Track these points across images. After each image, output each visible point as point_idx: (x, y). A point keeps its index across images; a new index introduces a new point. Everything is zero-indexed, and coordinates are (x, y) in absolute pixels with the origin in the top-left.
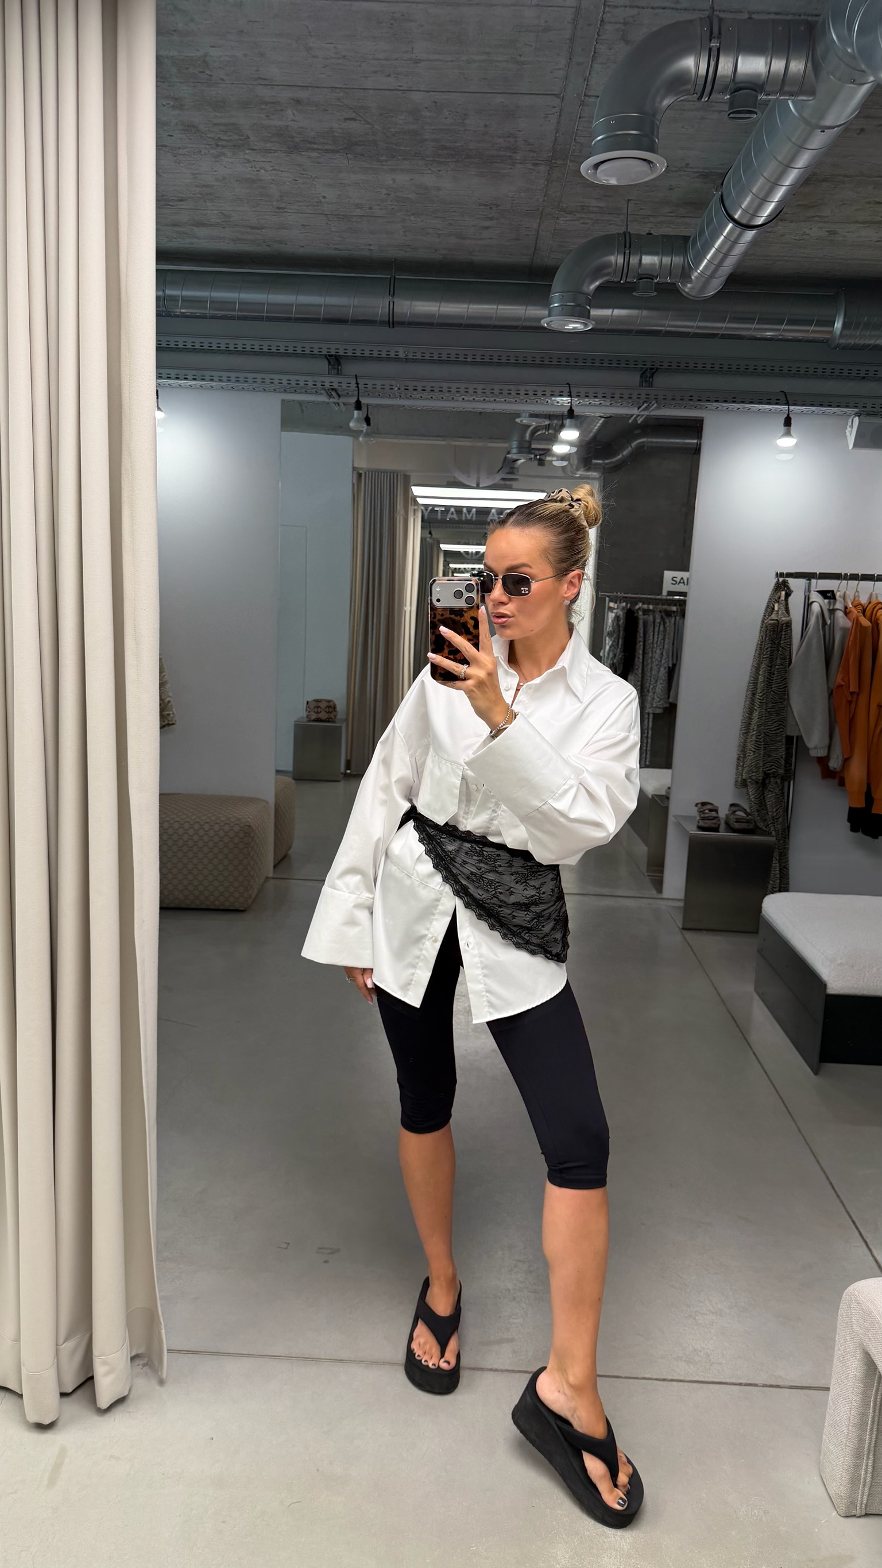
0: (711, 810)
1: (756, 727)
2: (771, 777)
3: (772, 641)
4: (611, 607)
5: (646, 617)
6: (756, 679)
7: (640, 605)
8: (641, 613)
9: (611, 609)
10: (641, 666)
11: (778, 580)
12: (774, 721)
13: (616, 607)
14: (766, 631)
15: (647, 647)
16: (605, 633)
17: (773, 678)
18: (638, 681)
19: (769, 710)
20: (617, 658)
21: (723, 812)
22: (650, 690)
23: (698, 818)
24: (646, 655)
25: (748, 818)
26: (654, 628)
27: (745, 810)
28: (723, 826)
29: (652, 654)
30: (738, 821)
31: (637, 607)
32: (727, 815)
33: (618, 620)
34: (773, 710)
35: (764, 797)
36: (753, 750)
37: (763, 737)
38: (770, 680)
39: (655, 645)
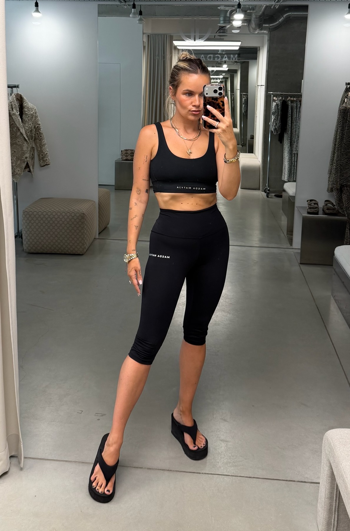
0: (315, 204)
1: (335, 161)
2: (345, 187)
3: (343, 117)
4: (274, 100)
5: (292, 104)
6: (336, 137)
7: (289, 98)
8: (289, 102)
9: (274, 101)
10: (290, 129)
11: (347, 86)
12: (345, 158)
13: (276, 100)
14: (340, 113)
15: (293, 120)
16: (271, 114)
17: (344, 136)
18: (289, 137)
19: (342, 153)
20: (277, 125)
21: (321, 205)
22: (295, 142)
23: (308, 208)
24: (293, 124)
25: (334, 208)
26: (297, 110)
27: (333, 203)
28: (321, 212)
29: (296, 123)
30: (328, 209)
31: (288, 99)
32: (323, 206)
33: (277, 106)
34: (344, 153)
35: (341, 197)
36: (334, 173)
37: (340, 166)
38: (343, 137)
39: (297, 119)
